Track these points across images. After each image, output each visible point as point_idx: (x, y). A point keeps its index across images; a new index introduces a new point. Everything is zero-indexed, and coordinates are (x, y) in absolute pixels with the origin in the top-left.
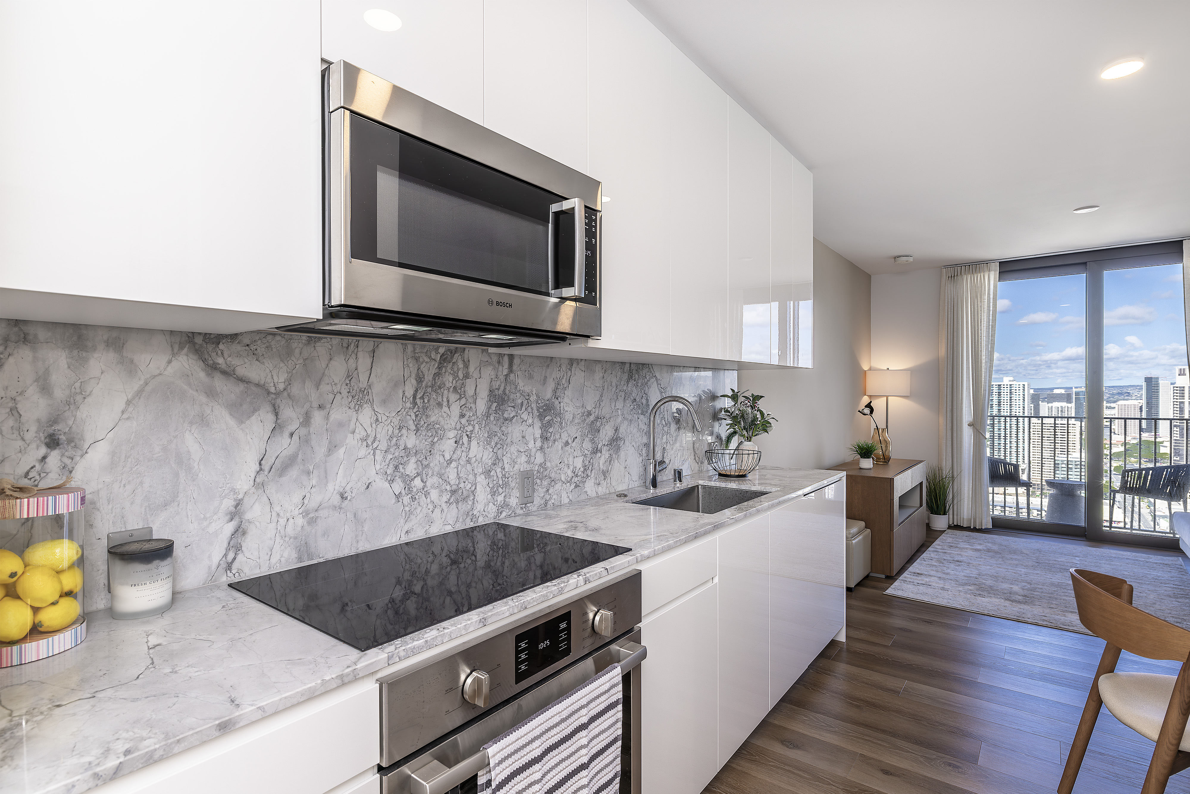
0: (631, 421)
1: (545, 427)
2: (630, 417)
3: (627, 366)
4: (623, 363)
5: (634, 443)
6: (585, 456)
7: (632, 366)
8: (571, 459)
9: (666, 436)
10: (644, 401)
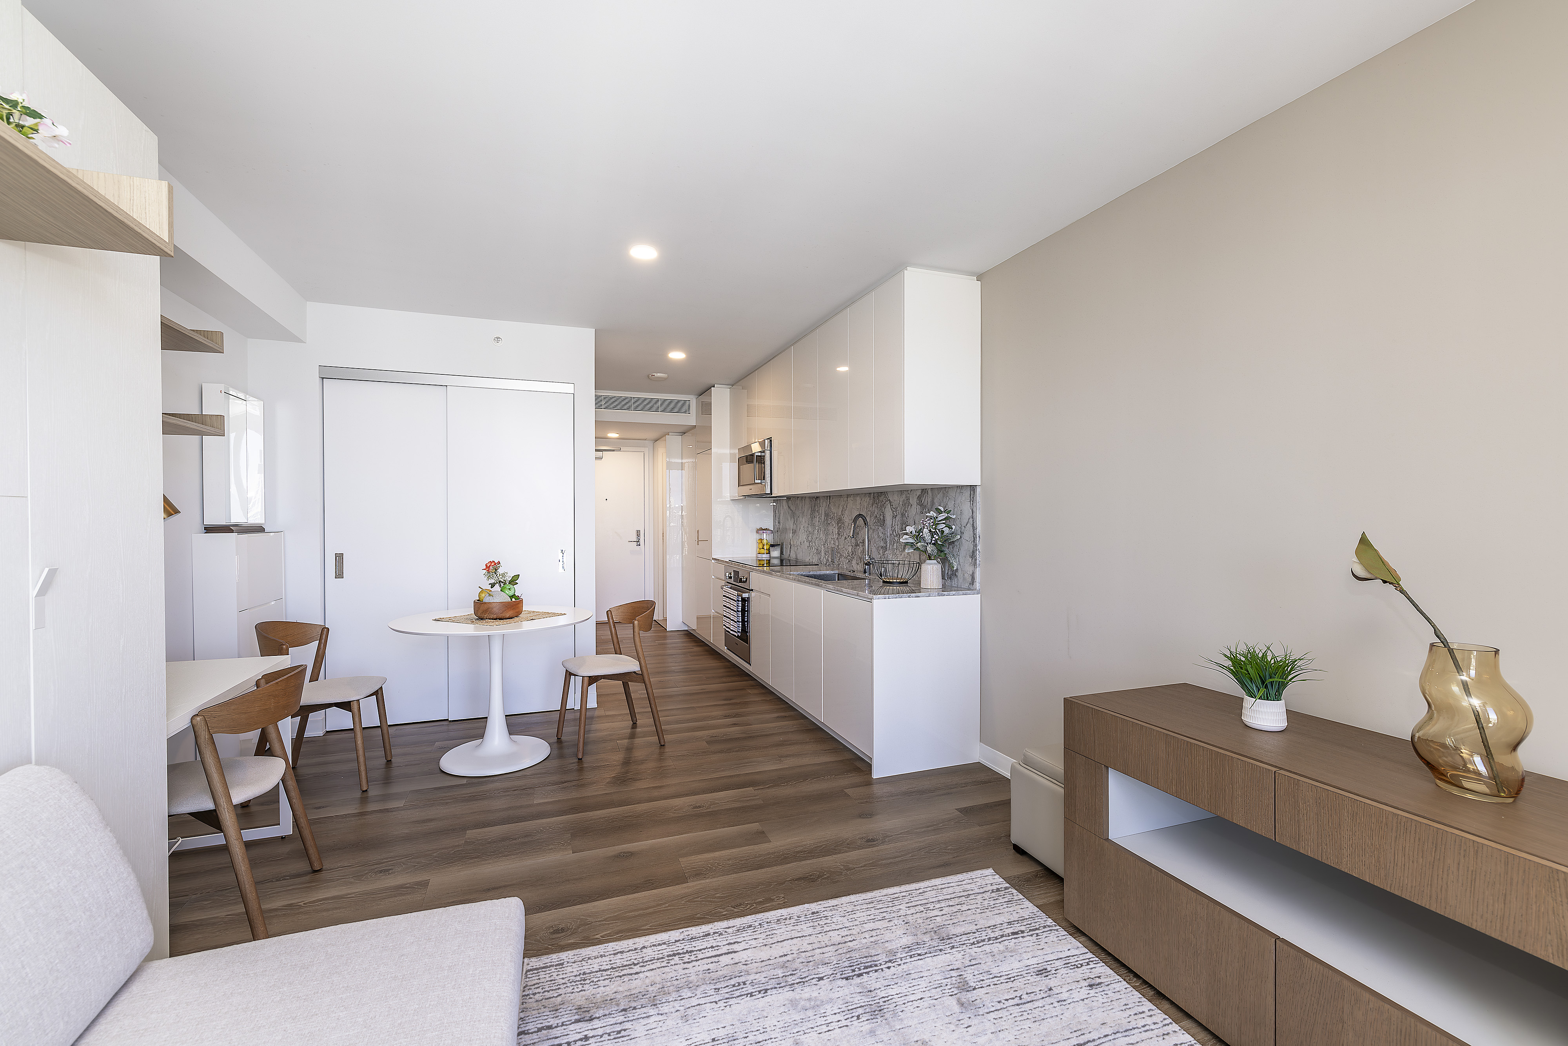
0: (874, 530)
1: (839, 528)
2: (873, 527)
3: (872, 494)
4: (870, 493)
5: (875, 545)
6: (852, 546)
7: (875, 494)
8: (847, 546)
9: (896, 544)
10: (882, 518)
